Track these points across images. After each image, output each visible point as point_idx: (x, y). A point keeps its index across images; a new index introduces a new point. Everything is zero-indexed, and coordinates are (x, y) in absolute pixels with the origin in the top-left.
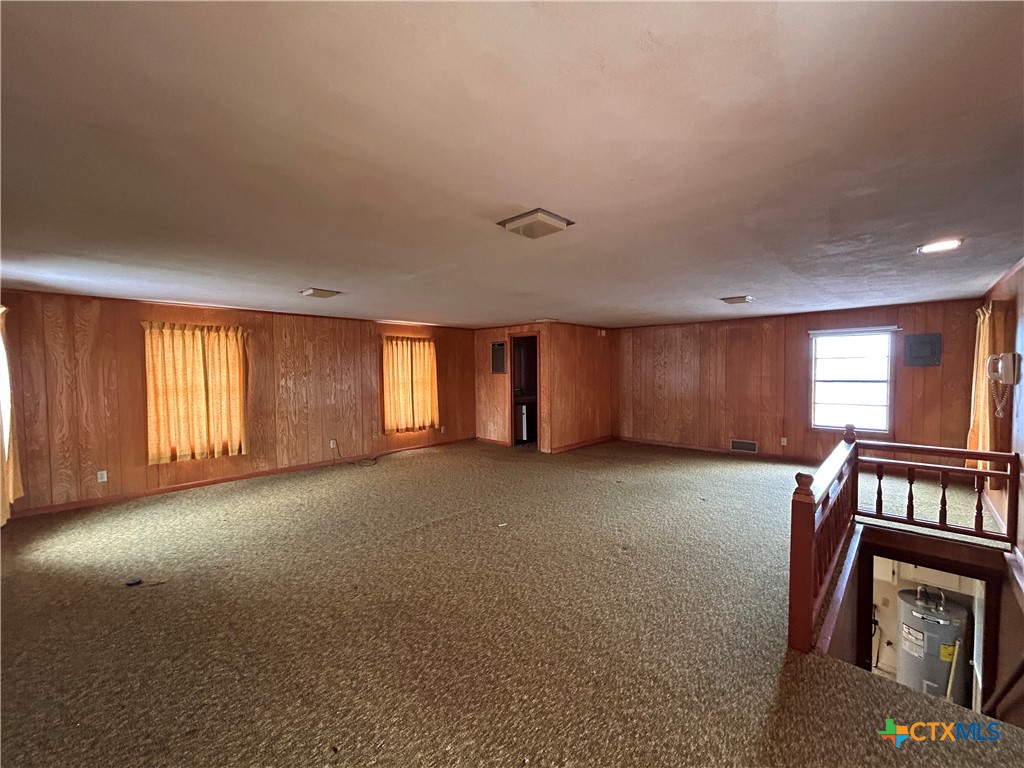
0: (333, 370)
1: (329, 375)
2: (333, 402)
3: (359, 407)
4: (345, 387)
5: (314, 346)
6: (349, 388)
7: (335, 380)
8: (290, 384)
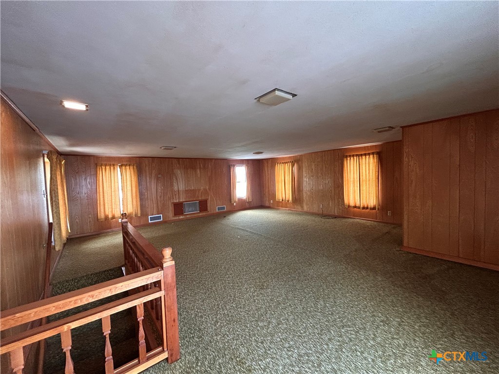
0: (322, 174)
1: (320, 177)
2: (322, 188)
3: (333, 192)
4: (327, 182)
5: (315, 164)
6: (329, 182)
7: (323, 179)
8: (307, 180)
